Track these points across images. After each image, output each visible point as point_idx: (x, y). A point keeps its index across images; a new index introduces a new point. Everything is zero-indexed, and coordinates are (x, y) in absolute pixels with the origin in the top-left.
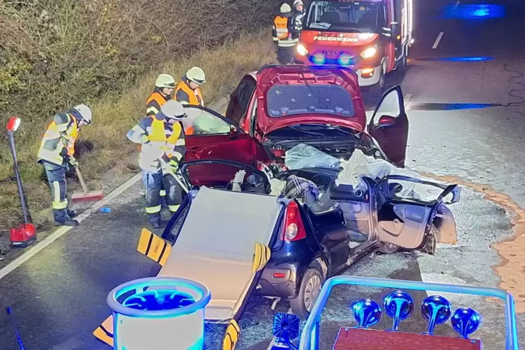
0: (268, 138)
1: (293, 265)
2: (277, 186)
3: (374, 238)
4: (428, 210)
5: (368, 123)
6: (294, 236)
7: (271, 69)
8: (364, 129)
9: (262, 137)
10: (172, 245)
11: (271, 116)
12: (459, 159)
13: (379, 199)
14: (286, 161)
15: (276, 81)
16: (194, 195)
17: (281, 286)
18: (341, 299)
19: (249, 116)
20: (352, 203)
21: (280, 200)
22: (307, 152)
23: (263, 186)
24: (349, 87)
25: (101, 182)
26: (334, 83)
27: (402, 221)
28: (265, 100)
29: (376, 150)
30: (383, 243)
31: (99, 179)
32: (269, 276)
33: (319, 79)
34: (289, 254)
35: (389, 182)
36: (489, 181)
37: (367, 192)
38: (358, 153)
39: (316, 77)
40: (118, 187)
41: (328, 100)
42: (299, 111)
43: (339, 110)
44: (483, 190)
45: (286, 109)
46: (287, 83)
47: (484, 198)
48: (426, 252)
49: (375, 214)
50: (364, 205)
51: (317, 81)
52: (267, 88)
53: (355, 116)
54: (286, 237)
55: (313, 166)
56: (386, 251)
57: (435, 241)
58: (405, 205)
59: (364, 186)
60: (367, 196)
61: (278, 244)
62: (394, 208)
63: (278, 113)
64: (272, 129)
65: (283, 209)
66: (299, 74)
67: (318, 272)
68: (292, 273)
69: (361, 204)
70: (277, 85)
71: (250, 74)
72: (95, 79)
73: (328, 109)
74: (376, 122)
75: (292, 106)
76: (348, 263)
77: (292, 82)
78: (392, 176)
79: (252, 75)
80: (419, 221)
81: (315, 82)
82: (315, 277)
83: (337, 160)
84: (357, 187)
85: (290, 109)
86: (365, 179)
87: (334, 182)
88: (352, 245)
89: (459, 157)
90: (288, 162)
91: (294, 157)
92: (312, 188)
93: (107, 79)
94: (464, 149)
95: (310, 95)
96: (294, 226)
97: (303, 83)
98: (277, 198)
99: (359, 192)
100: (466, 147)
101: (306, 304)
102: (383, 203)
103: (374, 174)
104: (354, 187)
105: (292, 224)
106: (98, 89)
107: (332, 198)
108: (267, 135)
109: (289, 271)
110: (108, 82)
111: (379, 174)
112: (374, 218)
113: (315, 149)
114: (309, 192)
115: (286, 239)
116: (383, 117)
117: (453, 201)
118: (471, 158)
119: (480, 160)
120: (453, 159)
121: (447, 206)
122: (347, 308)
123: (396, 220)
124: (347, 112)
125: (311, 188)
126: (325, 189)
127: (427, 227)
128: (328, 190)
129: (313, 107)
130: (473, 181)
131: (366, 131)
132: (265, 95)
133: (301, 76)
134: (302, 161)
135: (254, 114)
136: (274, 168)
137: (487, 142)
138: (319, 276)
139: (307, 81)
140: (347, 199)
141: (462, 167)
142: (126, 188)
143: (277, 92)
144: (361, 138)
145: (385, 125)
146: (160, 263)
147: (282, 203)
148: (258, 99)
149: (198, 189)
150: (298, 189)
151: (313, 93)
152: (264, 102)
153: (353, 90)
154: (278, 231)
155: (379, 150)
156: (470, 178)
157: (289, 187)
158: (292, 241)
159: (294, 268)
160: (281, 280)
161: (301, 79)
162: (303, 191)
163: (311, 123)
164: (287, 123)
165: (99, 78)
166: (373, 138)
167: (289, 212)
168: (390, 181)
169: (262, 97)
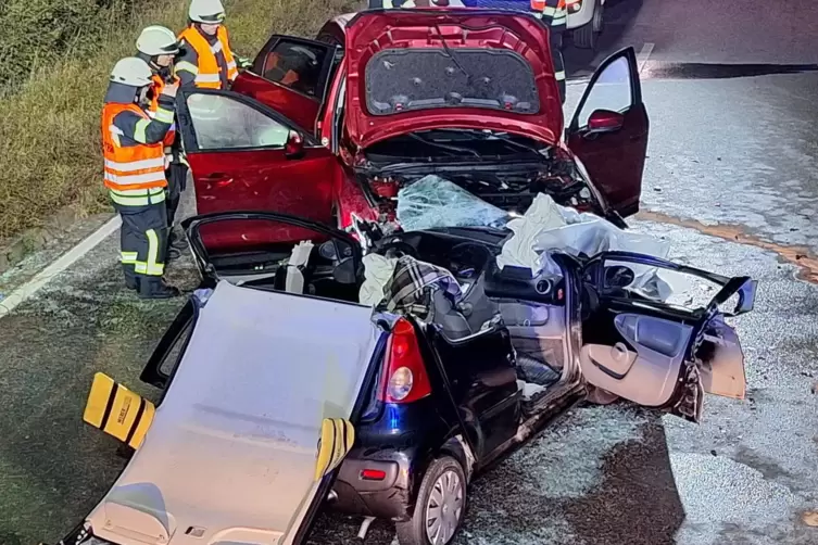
0: (366, 157)
1: (401, 454)
2: (378, 270)
3: (574, 376)
4: (687, 331)
5: (567, 124)
6: (406, 393)
7: (376, 17)
8: (558, 139)
9: (354, 155)
10: (156, 407)
11: (372, 112)
12: (747, 188)
13: (585, 298)
14: (398, 211)
15: (384, 41)
16: (203, 300)
17: (378, 498)
18: (502, 512)
19: (331, 108)
20: (530, 305)
21: (378, 317)
22: (441, 196)
23: (351, 265)
24: (530, 53)
25: (44, 232)
26: (500, 46)
27: (630, 348)
28: (361, 81)
29: (582, 185)
30: (591, 387)
31: (41, 227)
32: (353, 474)
33: (469, 37)
34: (394, 431)
35: (606, 265)
36: (808, 237)
37: (562, 284)
38: (543, 201)
39: (466, 32)
40: (76, 244)
41: (487, 80)
42: (427, 103)
43: (510, 99)
44: (798, 258)
45: (404, 98)
46: (406, 45)
47: (799, 276)
48: (680, 415)
49: (577, 328)
50: (554, 310)
51: (467, 42)
52: (367, 56)
53: (541, 112)
54: (388, 396)
55: (453, 225)
56: (599, 399)
57: (700, 394)
58: (640, 317)
59: (555, 270)
60: (560, 291)
61: (372, 409)
62: (616, 320)
63: (386, 106)
64: (376, 138)
65: (384, 337)
66: (430, 26)
67: (455, 464)
68: (400, 468)
69: (547, 308)
70: (385, 50)
71: (336, 20)
72: (49, 16)
73: (486, 98)
74: (583, 122)
75: (415, 92)
76: (519, 436)
77: (416, 44)
78: (613, 253)
79: (339, 23)
80: (669, 354)
81: (463, 43)
82: (450, 474)
83: (500, 213)
84: (541, 272)
85: (412, 98)
86: (557, 257)
87: (495, 261)
88: (529, 389)
89: (749, 183)
90: (403, 214)
91: (415, 204)
92: (446, 285)
93: (74, 14)
94: (757, 165)
95: (451, 70)
96: (406, 373)
97: (438, 45)
98: (371, 310)
99: (544, 285)
100: (762, 160)
101: (430, 530)
102: (593, 307)
103: (576, 248)
104: (534, 273)
105: (402, 369)
106: (56, 34)
107: (488, 293)
108: (365, 152)
109: (394, 467)
110: (75, 20)
111: (587, 246)
112: (573, 337)
113: (457, 187)
114: (440, 293)
115: (388, 400)
116: (598, 114)
117: (738, 310)
118: (773, 184)
119: (790, 190)
120: (736, 188)
121: (727, 320)
122: (515, 535)
123: (619, 344)
124: (525, 105)
125: (443, 285)
126: (476, 275)
127: (683, 366)
128: (482, 277)
129: (456, 95)
130: (776, 238)
131: (562, 144)
132: (361, 70)
133: (433, 29)
134: (430, 213)
135: (340, 105)
136: (374, 228)
137: (804, 150)
138: (457, 471)
139: (446, 41)
140: (519, 298)
141: (753, 206)
142: (92, 246)
143: (386, 63)
144: (551, 159)
145: (601, 130)
146: (130, 444)
147: (382, 323)
148: (348, 79)
149: (213, 286)
150: (418, 285)
151: (457, 66)
152: (359, 86)
153: (538, 59)
154: (373, 381)
155: (586, 186)
156: (770, 229)
157: (400, 282)
158: (401, 404)
159: (404, 459)
160: (378, 484)
161: (434, 37)
162: (427, 290)
163: (452, 128)
164: (404, 128)
165: (59, 13)
166: (576, 158)
167: (395, 342)
168: (609, 263)
169: (356, 74)
